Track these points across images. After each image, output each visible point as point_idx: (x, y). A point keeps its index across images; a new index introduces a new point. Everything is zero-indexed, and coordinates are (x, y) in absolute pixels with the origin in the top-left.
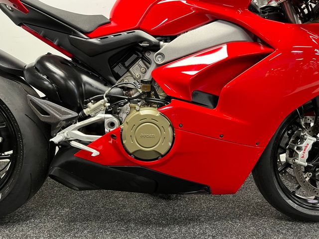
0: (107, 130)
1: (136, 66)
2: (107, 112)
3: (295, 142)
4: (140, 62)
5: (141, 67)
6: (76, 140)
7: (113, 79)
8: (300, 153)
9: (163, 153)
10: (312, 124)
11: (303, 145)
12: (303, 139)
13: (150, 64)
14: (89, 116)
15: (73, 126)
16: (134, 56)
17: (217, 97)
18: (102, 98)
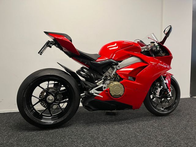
0: (104, 90)
1: (109, 70)
2: (103, 84)
3: (155, 90)
4: (111, 68)
5: (111, 70)
6: (95, 93)
7: (102, 74)
8: (157, 93)
9: (122, 95)
10: (159, 85)
11: (158, 91)
12: (157, 89)
13: (114, 69)
14: (98, 86)
15: (94, 89)
16: (109, 67)
17: (135, 78)
18: (102, 80)
